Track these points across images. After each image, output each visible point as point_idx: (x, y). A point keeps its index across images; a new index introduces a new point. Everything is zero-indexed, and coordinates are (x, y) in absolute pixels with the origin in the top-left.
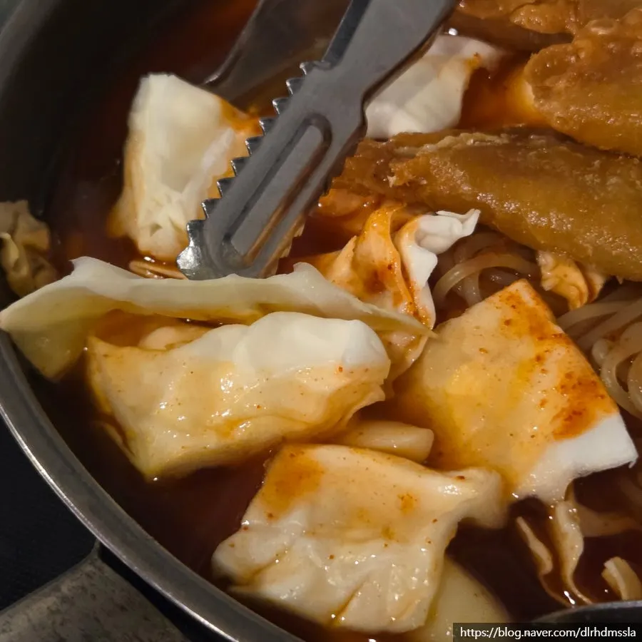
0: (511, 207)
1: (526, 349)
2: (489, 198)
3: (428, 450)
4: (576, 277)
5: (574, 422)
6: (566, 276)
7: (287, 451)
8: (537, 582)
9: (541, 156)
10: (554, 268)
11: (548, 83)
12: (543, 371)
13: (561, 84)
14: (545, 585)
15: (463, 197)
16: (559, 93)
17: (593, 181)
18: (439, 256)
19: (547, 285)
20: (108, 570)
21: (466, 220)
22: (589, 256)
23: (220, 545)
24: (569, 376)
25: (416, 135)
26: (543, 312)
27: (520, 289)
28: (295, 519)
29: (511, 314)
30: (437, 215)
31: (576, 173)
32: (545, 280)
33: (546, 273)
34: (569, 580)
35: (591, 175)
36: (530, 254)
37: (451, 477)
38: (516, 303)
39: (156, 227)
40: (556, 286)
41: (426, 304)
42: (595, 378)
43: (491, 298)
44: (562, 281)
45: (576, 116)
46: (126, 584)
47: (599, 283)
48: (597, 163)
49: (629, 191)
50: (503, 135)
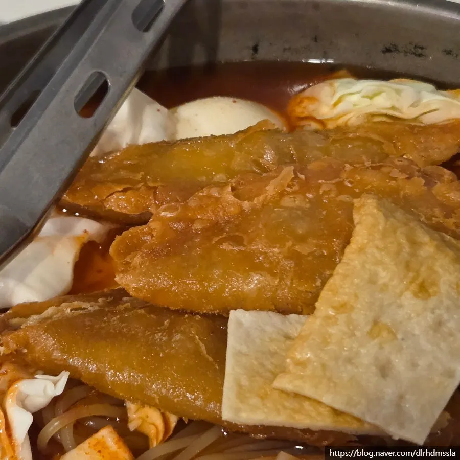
0: (93, 368)
2: (76, 362)
6: (147, 417)
9: (122, 320)
10: (137, 411)
11: (128, 259)
13: (137, 260)
15: (56, 362)
16: (135, 268)
17: (161, 339)
18: (34, 414)
19: (132, 426)
21: (58, 381)
22: (157, 404)
25: (33, 304)
27: (106, 435)
29: (96, 458)
30: (36, 378)
31: (148, 333)
32: (131, 421)
33: (131, 415)
35: (160, 334)
36: (120, 404)
38: (101, 448)
40: (139, 426)
43: (81, 445)
44: (144, 420)
45: (147, 286)
47: (173, 420)
48: (166, 322)
49: (189, 346)
50: (100, 300)
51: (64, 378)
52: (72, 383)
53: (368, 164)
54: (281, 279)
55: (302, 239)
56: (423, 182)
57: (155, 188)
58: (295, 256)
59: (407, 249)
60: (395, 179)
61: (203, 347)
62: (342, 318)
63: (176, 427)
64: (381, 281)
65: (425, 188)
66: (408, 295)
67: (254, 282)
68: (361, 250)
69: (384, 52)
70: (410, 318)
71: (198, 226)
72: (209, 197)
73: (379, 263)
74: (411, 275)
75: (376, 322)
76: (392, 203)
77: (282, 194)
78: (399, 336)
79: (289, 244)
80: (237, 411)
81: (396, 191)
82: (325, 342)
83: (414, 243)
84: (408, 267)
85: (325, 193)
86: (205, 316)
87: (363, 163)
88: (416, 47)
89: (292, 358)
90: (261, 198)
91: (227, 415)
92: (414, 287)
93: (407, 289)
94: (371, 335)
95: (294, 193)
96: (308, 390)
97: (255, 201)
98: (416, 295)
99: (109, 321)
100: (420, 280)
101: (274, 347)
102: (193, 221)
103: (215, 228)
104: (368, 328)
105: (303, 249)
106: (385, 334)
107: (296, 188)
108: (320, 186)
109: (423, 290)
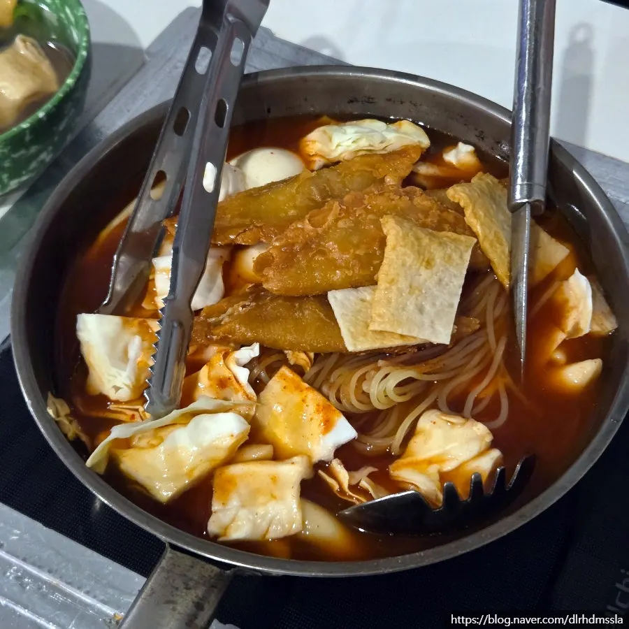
1: (296, 397)
3: (272, 453)
4: (303, 356)
5: (328, 425)
6: (298, 355)
7: (218, 472)
8: (335, 494)
12: (307, 406)
13: (271, 273)
14: (338, 495)
15: (249, 339)
16: (271, 278)
17: (299, 315)
19: (292, 362)
20: (178, 553)
21: (253, 348)
23: (209, 523)
24: (318, 405)
26: (297, 378)
27: (285, 370)
28: (234, 502)
29: (284, 383)
31: (291, 313)
32: (290, 360)
33: (289, 357)
34: (347, 490)
35: (297, 312)
36: (281, 352)
37: (288, 463)
38: (284, 378)
39: (117, 389)
40: (295, 362)
41: (250, 391)
42: (328, 403)
43: (274, 378)
44: (297, 358)
46: (189, 557)
47: (312, 355)
48: (297, 305)
49: (316, 316)
50: (250, 297)
51: (256, 347)
52: (262, 348)
53: (376, 192)
54: (353, 271)
55: (357, 247)
56: (408, 198)
57: (261, 227)
58: (357, 257)
59: (416, 243)
60: (393, 200)
61: (322, 315)
62: (394, 288)
63: (314, 358)
64: (408, 264)
65: (409, 202)
66: (423, 268)
67: (338, 275)
68: (394, 248)
69: (349, 103)
70: (426, 281)
71: (297, 247)
72: (298, 229)
73: (405, 254)
74: (422, 257)
75: (411, 287)
76: (396, 215)
77: (337, 220)
78: (424, 292)
79: (352, 251)
80: (355, 345)
81: (396, 206)
82: (389, 302)
83: (418, 239)
84: (419, 253)
85: (359, 215)
86: (314, 296)
87: (373, 192)
88: (369, 98)
89: (375, 314)
90: (326, 224)
91: (350, 348)
92: (424, 264)
93: (421, 265)
94: (410, 293)
95: (343, 218)
96: (388, 328)
97: (324, 226)
98: (426, 268)
99: (266, 310)
100: (426, 259)
101: (358, 307)
102: (293, 245)
103: (306, 246)
104: (408, 290)
105: (360, 252)
106: (417, 292)
107: (343, 214)
108: (355, 211)
109: (429, 264)
